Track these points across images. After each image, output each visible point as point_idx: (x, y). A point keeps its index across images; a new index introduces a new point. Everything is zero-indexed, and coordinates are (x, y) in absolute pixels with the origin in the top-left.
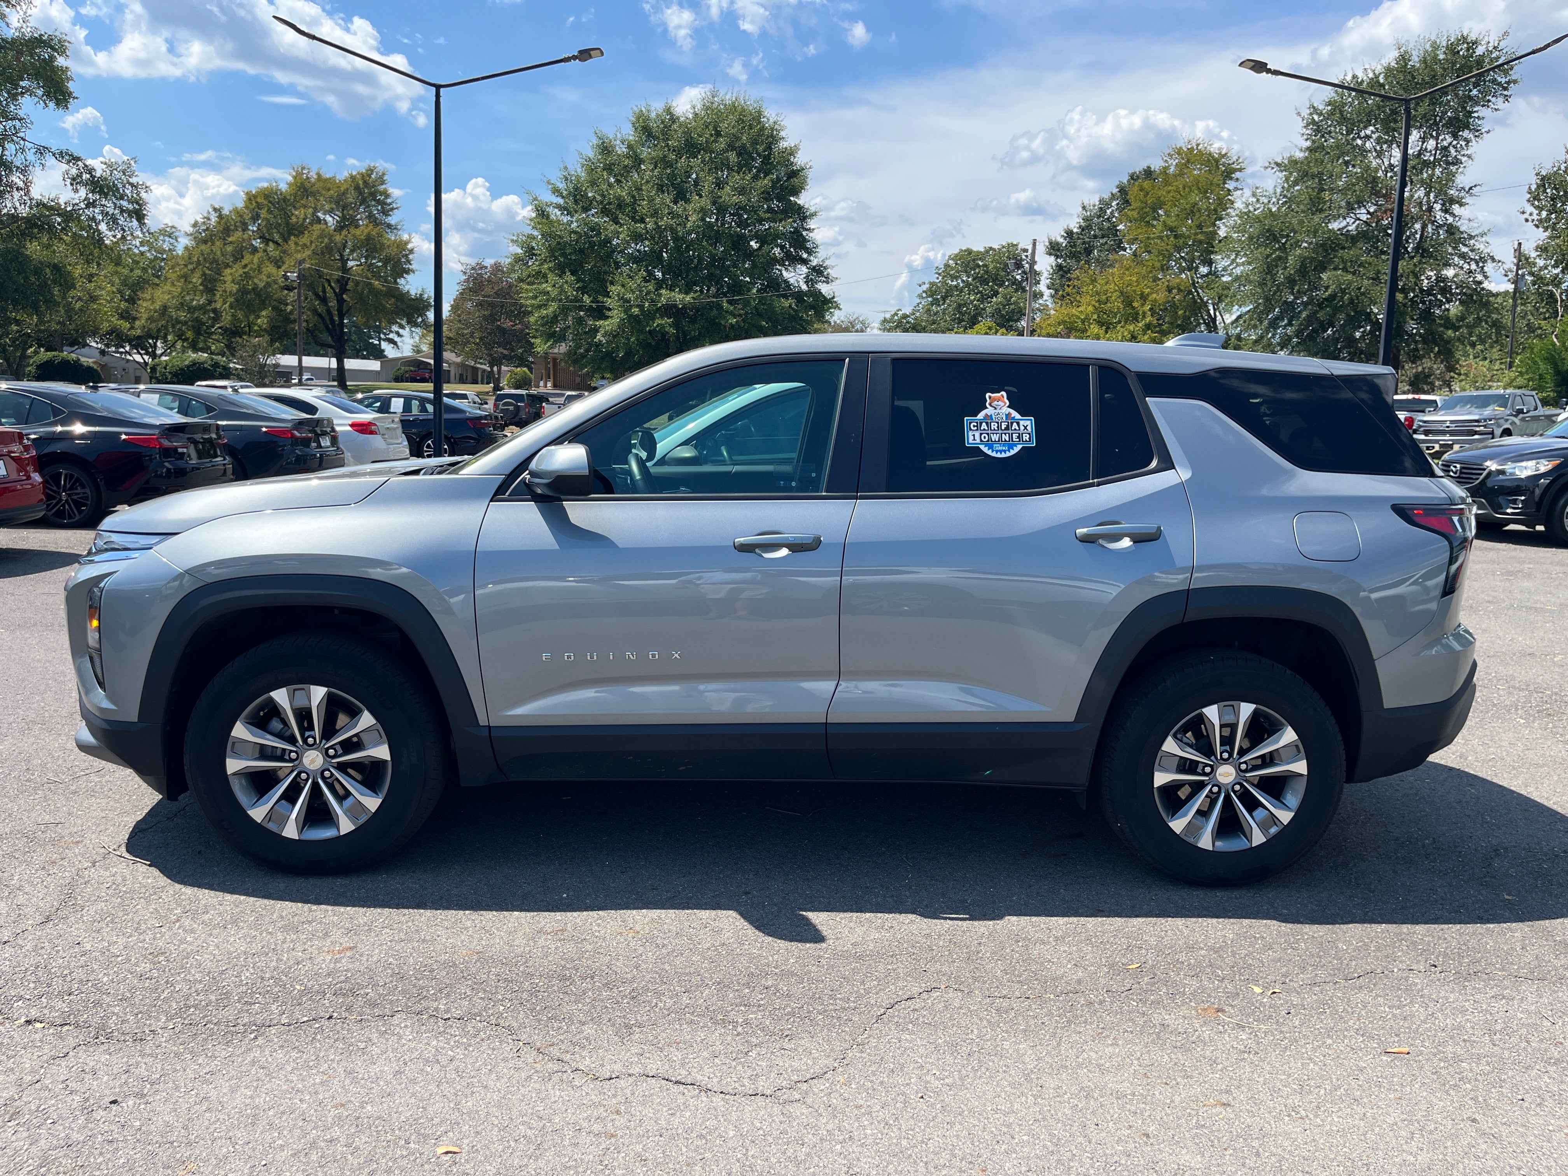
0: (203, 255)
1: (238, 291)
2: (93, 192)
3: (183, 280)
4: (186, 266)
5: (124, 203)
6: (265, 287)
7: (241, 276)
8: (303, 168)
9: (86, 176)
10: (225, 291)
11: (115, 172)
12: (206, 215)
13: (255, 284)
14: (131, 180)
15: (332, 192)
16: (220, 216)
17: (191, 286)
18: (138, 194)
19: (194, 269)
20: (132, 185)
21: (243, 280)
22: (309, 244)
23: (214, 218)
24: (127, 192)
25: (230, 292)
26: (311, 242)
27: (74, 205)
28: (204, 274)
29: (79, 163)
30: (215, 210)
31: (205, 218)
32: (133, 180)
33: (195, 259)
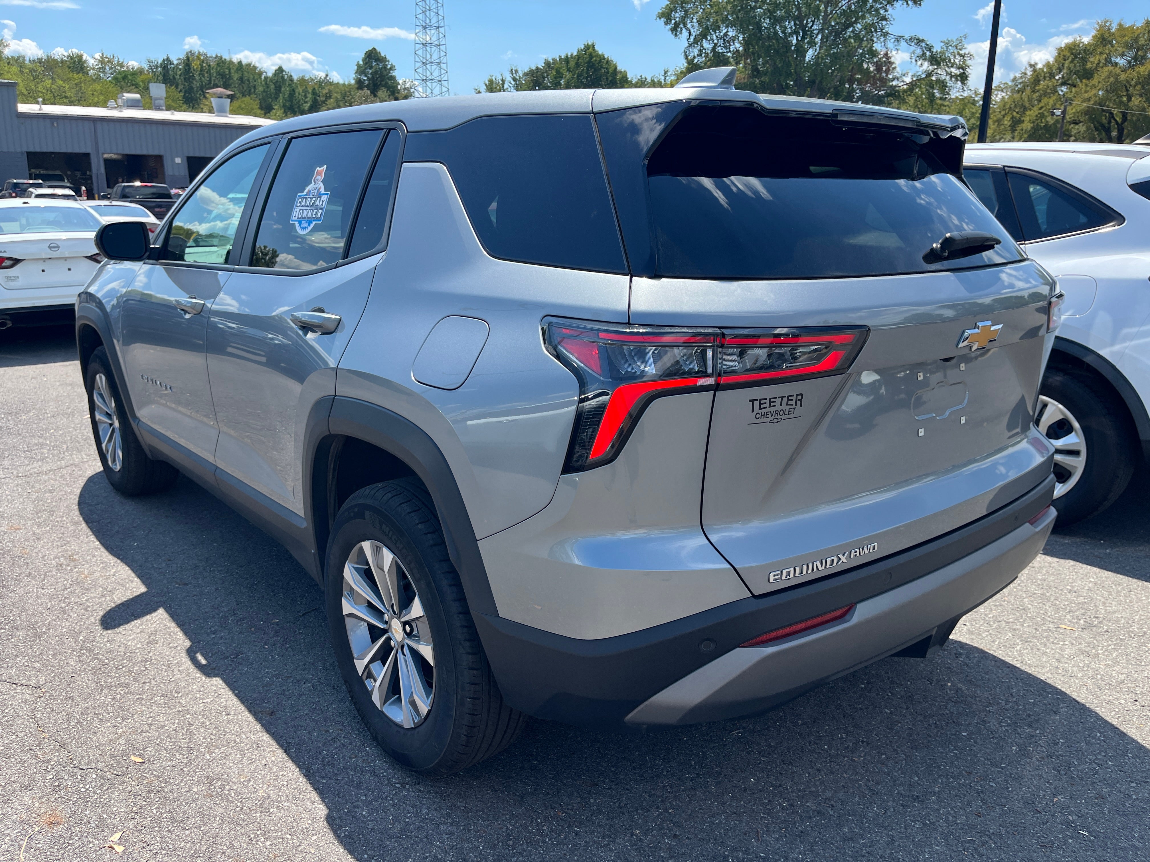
0: (1014, 102)
1: (1032, 128)
2: (932, 64)
3: (996, 124)
4: (1000, 112)
5: (953, 70)
6: (1054, 124)
7: (1037, 116)
8: (1106, 22)
9: (928, 53)
10: (1022, 130)
11: (950, 48)
12: (1023, 71)
13: (1047, 122)
14: (961, 52)
15: (1126, 38)
16: (1035, 70)
17: (1002, 127)
18: (964, 62)
19: (1006, 114)
20: (961, 55)
21: (1037, 120)
22: (1097, 84)
23: (1029, 73)
24: (957, 61)
25: (1026, 130)
26: (1099, 82)
27: (917, 76)
28: (1013, 117)
29: (923, 44)
30: (1031, 66)
31: (1023, 73)
32: (962, 52)
33: (1008, 106)
